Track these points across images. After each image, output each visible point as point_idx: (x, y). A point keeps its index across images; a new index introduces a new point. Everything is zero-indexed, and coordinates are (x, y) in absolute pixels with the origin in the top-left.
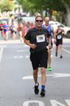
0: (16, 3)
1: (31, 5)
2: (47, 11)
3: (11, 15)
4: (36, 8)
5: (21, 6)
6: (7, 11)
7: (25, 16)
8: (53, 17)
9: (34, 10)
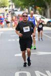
0: (10, 2)
1: (21, 3)
2: (32, 7)
3: (6, 10)
4: (25, 5)
5: (13, 4)
6: (3, 7)
7: (16, 11)
8: (37, 11)
9: (23, 6)
